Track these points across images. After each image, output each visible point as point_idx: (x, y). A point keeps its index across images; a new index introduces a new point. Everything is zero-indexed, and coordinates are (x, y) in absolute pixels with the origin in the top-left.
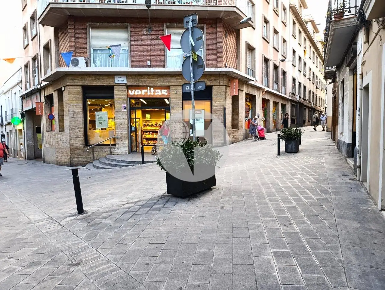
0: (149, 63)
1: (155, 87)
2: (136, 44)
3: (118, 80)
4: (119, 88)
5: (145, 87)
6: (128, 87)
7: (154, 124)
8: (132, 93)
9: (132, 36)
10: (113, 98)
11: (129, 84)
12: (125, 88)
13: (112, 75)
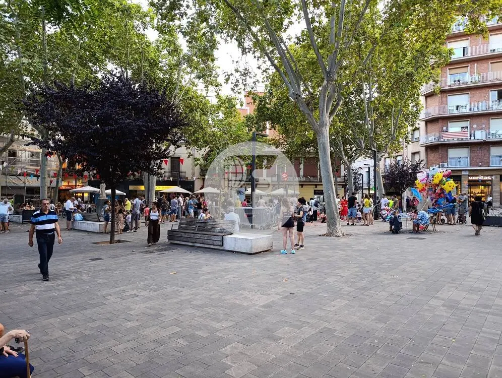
0: (480, 164)
1: (484, 176)
2: (473, 155)
3: (463, 173)
4: (465, 176)
5: (478, 176)
6: (469, 176)
7: (480, 192)
8: (470, 178)
9: (471, 152)
10: (461, 181)
11: (470, 174)
12: (467, 176)
13: (461, 171)
